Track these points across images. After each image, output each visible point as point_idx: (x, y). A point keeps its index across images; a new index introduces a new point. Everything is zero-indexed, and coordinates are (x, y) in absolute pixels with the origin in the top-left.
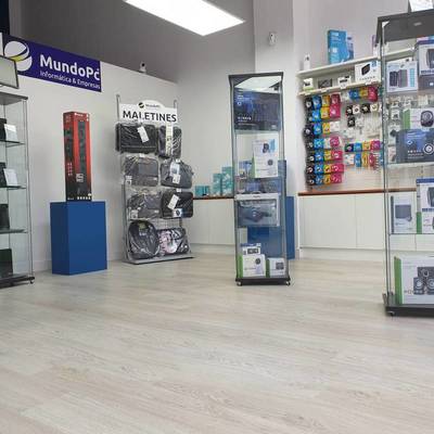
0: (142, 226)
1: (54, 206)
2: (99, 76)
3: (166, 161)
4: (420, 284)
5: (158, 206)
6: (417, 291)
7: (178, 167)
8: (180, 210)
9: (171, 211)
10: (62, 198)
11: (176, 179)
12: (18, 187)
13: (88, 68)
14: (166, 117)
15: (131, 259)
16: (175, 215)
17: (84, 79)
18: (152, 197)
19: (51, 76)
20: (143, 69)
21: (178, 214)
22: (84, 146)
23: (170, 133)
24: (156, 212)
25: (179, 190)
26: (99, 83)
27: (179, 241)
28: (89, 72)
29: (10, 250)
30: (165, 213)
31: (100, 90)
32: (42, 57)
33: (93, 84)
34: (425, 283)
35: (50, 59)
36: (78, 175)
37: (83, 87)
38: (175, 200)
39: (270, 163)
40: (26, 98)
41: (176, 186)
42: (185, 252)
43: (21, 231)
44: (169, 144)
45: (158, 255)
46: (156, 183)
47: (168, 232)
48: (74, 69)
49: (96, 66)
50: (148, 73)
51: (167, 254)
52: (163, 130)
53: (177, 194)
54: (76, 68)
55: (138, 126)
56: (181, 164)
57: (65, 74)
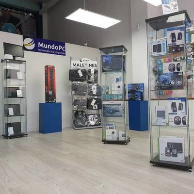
0: (80, 113)
1: (41, 105)
2: (64, 49)
3: (90, 85)
4: (168, 151)
5: (86, 104)
6: (167, 155)
7: (96, 87)
8: (96, 106)
9: (92, 106)
10: (44, 101)
11: (95, 92)
12: (22, 97)
13: (59, 46)
14: (92, 65)
15: (74, 127)
16: (94, 108)
17: (58, 51)
18: (83, 100)
19: (43, 51)
20: (86, 45)
21: (95, 107)
22: (53, 80)
23: (93, 72)
24: (85, 107)
25: (96, 97)
26: (65, 52)
27: (97, 120)
28: (60, 47)
29: (20, 123)
30: (90, 107)
31: (65, 55)
32: (39, 43)
33: (62, 53)
34: (171, 151)
35: (42, 44)
36: (49, 92)
37: (57, 54)
38: (94, 101)
39: (119, 87)
40: (26, 61)
41: (94, 95)
42: (99, 125)
43: (23, 115)
44: (92, 77)
45: (86, 126)
46: (86, 94)
47: (92, 116)
48: (53, 47)
49: (63, 45)
50: (87, 46)
51: (91, 125)
52: (90, 71)
53: (95, 99)
54: (54, 46)
55: (78, 70)
56: (97, 85)
57: (49, 49)
